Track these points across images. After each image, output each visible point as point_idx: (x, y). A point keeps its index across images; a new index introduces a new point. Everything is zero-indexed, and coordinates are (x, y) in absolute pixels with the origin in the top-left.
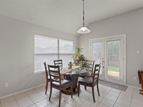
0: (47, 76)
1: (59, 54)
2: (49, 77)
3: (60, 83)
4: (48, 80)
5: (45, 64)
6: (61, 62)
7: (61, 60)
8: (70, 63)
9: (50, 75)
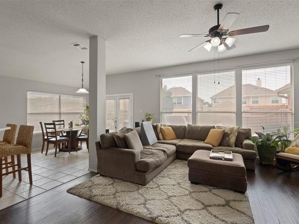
0: (44, 136)
1: (60, 114)
2: (46, 137)
3: (56, 139)
4: (44, 140)
5: (41, 123)
6: (62, 122)
7: (63, 121)
8: (71, 122)
9: (48, 136)
